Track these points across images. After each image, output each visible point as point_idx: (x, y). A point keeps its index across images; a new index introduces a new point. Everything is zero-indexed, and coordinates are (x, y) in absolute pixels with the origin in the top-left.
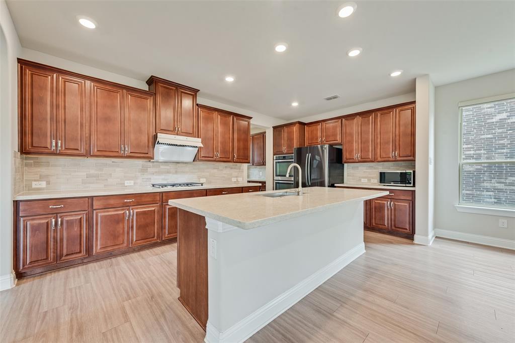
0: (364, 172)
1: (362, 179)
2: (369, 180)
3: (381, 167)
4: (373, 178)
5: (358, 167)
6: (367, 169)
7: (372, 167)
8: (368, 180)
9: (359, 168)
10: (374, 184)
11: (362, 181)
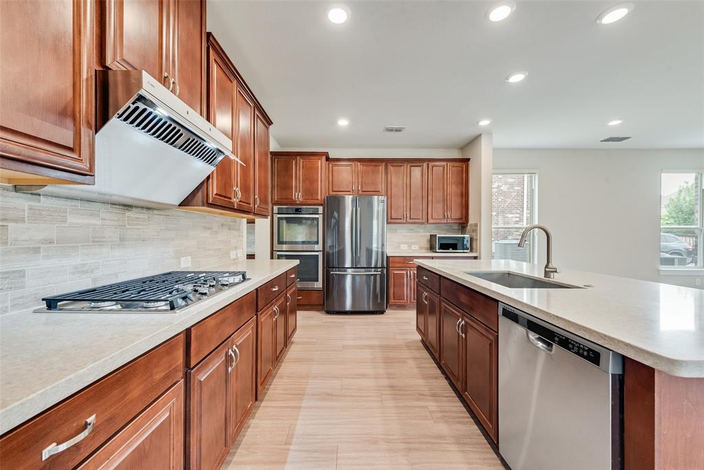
0: (404, 236)
1: (402, 246)
2: (410, 246)
3: (422, 231)
4: (413, 243)
5: (396, 230)
6: (407, 232)
7: (412, 229)
8: (408, 246)
9: (398, 231)
10: (415, 251)
11: (402, 248)
